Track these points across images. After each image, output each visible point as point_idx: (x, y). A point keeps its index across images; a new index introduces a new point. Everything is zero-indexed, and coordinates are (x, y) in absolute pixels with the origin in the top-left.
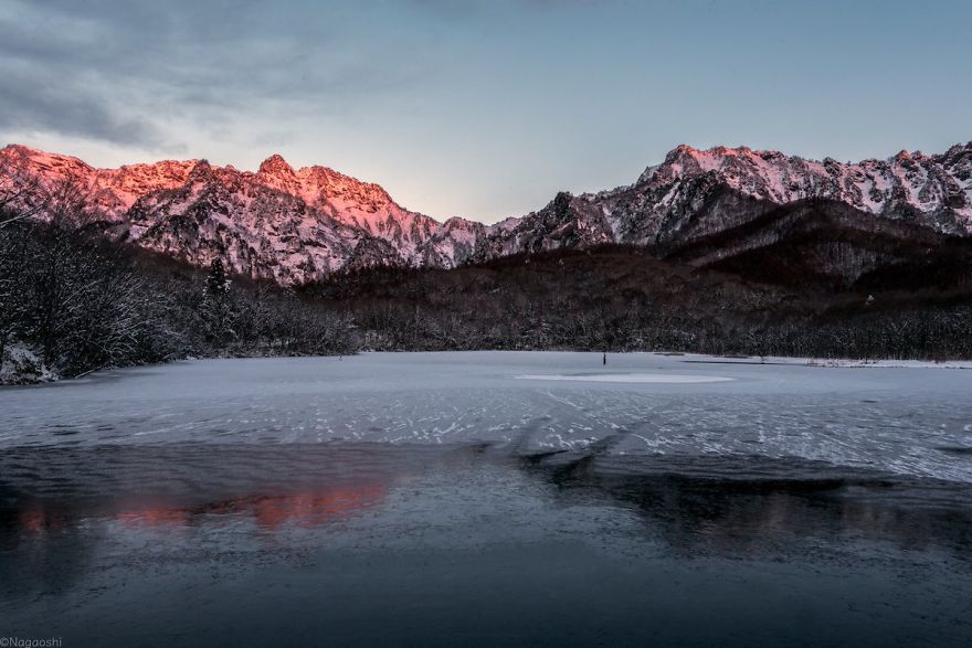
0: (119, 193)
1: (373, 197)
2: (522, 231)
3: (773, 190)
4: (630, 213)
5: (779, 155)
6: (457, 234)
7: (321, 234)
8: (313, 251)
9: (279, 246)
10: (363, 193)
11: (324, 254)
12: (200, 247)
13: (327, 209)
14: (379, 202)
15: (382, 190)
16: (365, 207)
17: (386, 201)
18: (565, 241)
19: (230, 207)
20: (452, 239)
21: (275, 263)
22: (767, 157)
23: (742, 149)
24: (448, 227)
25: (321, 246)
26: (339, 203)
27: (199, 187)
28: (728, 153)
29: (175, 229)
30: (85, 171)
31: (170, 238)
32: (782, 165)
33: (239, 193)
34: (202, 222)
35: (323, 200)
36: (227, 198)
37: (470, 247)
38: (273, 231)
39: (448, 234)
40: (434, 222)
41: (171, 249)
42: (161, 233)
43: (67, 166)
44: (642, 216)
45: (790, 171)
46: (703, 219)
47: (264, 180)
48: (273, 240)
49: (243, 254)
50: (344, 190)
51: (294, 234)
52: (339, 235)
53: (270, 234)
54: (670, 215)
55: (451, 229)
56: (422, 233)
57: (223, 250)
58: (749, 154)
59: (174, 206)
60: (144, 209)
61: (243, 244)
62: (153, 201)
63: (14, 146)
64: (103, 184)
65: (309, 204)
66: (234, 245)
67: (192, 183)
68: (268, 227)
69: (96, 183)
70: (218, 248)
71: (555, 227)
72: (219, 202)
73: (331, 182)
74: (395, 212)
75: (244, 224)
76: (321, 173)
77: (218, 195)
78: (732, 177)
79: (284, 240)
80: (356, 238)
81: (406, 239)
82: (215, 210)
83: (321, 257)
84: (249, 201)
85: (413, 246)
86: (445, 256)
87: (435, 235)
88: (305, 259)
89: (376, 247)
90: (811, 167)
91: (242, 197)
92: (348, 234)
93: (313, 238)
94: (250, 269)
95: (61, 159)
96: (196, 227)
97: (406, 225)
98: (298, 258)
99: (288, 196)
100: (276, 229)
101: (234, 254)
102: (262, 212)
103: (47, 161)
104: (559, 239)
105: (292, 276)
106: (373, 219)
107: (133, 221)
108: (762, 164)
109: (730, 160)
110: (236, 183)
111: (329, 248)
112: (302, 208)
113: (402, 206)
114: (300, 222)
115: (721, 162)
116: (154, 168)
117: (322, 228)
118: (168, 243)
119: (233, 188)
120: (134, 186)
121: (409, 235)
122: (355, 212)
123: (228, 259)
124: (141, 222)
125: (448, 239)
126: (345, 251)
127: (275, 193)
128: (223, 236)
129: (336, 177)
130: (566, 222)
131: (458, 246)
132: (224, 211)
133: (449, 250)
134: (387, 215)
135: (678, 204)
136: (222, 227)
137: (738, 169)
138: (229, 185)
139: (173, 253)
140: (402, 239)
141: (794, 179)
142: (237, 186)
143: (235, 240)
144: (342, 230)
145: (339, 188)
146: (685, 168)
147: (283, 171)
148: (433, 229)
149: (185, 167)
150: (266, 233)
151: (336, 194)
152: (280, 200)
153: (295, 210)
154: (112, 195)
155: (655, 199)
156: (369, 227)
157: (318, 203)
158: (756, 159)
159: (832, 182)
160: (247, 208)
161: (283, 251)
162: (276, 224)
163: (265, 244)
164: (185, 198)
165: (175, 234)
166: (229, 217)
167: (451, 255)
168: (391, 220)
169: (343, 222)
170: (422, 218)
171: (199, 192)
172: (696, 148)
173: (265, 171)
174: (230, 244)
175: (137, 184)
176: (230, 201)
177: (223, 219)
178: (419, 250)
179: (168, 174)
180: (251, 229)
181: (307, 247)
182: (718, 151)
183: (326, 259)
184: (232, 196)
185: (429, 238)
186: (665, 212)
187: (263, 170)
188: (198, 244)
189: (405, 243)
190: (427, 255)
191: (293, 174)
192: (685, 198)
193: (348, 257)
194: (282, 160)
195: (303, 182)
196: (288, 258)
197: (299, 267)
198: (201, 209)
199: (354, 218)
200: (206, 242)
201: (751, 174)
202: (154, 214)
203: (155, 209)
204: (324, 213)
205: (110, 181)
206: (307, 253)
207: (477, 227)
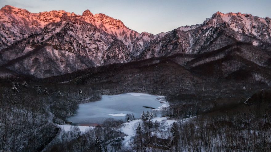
0: (39, 21)
1: (118, 24)
2: (162, 41)
3: (246, 28)
4: (196, 37)
5: (251, 15)
6: (145, 38)
7: (101, 38)
8: (98, 43)
9: (88, 42)
10: (115, 23)
11: (102, 44)
12: (65, 43)
13: (103, 28)
14: (120, 26)
15: (121, 22)
16: (116, 27)
17: (122, 26)
18: (174, 46)
19: (74, 29)
20: (143, 39)
21: (87, 47)
22: (247, 16)
23: (238, 13)
24: (142, 35)
25: (101, 42)
26: (107, 26)
27: (64, 22)
28: (233, 15)
29: (58, 37)
30: (28, 14)
31: (56, 40)
32: (251, 19)
33: (76, 24)
34: (65, 35)
35: (102, 25)
36: (72, 26)
37: (148, 42)
38: (86, 37)
39: (142, 38)
40: (137, 33)
41: (57, 44)
42: (54, 39)
43: (23, 12)
44: (199, 39)
45: (253, 21)
46: (214, 43)
47: (84, 19)
48: (86, 39)
49: (77, 45)
50: (109, 22)
51: (93, 38)
52: (107, 38)
53: (86, 38)
54: (207, 39)
55: (143, 36)
56: (133, 37)
57: (71, 44)
58: (240, 15)
59: (57, 29)
60: (48, 29)
61: (77, 42)
62: (50, 26)
63: (7, 6)
64: (34, 18)
65: (98, 27)
66: (75, 42)
67: (62, 21)
68: (85, 35)
69: (32, 18)
70: (70, 44)
71: (172, 41)
72: (70, 27)
73: (105, 19)
74: (125, 29)
75: (77, 34)
76: (102, 16)
77: (70, 25)
78: (233, 24)
79: (90, 40)
80: (112, 39)
81: (128, 39)
82: (69, 30)
83: (101, 45)
84: (79, 26)
85: (130, 41)
86: (140, 45)
87: (138, 37)
88: (96, 46)
89: (118, 43)
90: (261, 20)
91: (77, 25)
92: (110, 37)
93: (99, 39)
94: (80, 50)
95: (21, 10)
96: (64, 36)
97: (128, 34)
98: (94, 46)
99: (91, 25)
100: (87, 36)
101: (75, 45)
102: (83, 30)
103: (17, 11)
104: (173, 45)
105: (92, 52)
106: (118, 32)
107: (45, 34)
108: (244, 18)
109: (233, 18)
110: (75, 21)
111: (103, 42)
112: (95, 29)
113: (127, 27)
114: (95, 34)
115: (230, 18)
116: (49, 13)
117: (102, 36)
118: (56, 42)
119: (74, 22)
120: (43, 19)
121: (129, 37)
122: (112, 29)
123: (73, 47)
124: (47, 34)
125: (141, 40)
126: (108, 43)
127: (87, 24)
128: (72, 39)
129: (107, 17)
130: (175, 39)
131: (144, 42)
132: (72, 30)
133: (141, 43)
134: (123, 30)
135: (210, 35)
136: (71, 36)
137: (236, 21)
138: (73, 21)
139: (57, 45)
140: (127, 39)
141: (254, 24)
142: (76, 22)
143: (75, 40)
144: (108, 36)
145: (107, 21)
146: (217, 20)
147: (90, 15)
148: (137, 36)
149: (59, 13)
150: (84, 37)
151: (106, 23)
152: (89, 27)
153: (93, 30)
154: (37, 22)
155: (204, 33)
156: (116, 34)
157: (101, 26)
158: (243, 17)
159: (267, 26)
160: (78, 29)
161: (89, 43)
162: (87, 34)
163: (84, 41)
164: (60, 26)
165: (58, 39)
166: (73, 32)
167: (142, 45)
168: (124, 32)
169: (108, 33)
170: (134, 32)
171: (64, 24)
172: (223, 13)
173: (84, 15)
174: (74, 42)
175: (44, 18)
176: (73, 27)
177: (71, 33)
178: (132, 43)
179: (54, 15)
180: (80, 36)
181: (97, 42)
182: (230, 14)
183: (103, 46)
184: (74, 25)
185: (135, 39)
186: (206, 38)
187: (83, 15)
188: (64, 42)
189: (128, 40)
190: (134, 45)
191: (93, 16)
192: (212, 34)
193: (109, 45)
194: (90, 11)
195: (96, 19)
196: (91, 46)
197: (94, 49)
198: (65, 30)
199: (112, 31)
200: (67, 42)
201: (240, 22)
202: (51, 31)
203: (51, 29)
204: (103, 30)
205: (36, 17)
206: (97, 44)
207: (151, 36)
